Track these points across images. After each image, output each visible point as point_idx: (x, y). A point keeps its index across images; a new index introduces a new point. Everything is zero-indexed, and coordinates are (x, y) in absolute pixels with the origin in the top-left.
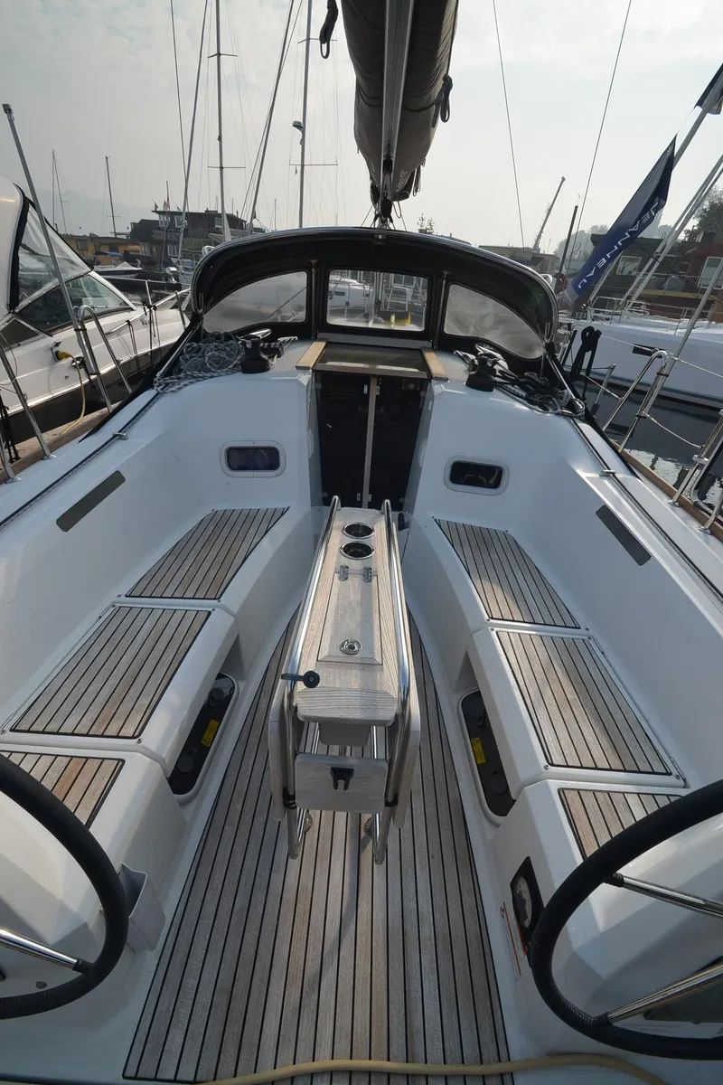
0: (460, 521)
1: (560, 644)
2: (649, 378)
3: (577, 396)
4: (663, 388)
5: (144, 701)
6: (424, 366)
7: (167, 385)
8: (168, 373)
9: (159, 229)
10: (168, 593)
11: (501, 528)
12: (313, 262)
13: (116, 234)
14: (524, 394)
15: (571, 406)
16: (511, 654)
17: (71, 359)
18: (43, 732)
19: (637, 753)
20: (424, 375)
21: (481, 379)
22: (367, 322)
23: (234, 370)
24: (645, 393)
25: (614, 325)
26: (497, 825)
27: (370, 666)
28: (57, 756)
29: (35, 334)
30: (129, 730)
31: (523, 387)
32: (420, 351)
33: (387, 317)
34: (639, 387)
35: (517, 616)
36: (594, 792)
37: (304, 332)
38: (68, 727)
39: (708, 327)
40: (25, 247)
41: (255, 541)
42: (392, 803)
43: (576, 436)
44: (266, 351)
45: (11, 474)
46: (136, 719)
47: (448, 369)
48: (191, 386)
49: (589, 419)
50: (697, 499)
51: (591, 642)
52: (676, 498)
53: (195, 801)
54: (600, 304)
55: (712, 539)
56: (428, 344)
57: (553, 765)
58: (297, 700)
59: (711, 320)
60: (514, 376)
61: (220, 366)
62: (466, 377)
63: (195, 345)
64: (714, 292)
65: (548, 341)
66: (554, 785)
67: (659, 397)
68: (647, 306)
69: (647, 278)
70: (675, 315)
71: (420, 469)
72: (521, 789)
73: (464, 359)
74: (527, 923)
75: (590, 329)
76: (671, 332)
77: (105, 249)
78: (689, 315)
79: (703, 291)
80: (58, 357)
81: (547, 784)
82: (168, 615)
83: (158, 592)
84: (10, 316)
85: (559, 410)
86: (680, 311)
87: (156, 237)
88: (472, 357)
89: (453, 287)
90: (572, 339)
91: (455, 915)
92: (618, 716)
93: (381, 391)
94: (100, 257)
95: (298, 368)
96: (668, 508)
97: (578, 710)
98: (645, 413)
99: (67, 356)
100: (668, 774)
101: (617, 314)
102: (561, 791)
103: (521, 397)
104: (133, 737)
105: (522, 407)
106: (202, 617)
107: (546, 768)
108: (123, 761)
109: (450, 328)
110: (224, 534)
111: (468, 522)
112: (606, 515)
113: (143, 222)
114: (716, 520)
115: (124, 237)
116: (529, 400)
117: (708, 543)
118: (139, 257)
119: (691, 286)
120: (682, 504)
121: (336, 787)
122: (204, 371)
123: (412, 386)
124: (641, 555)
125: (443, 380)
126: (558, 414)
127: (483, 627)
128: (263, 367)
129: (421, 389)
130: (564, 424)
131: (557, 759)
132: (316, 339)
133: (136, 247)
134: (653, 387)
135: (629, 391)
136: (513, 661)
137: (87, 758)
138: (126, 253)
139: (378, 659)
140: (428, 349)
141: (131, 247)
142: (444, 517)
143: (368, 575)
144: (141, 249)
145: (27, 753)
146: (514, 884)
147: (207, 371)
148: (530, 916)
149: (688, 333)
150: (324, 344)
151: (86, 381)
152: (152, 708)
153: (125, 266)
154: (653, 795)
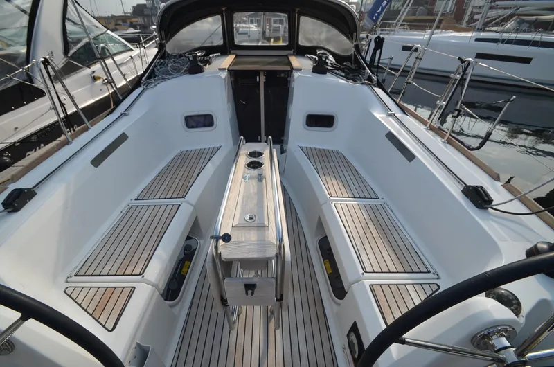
0: (313, 146)
1: (368, 207)
2: (410, 63)
3: (373, 73)
4: (418, 68)
5: (145, 255)
6: (290, 64)
7: (148, 84)
8: (149, 78)
9: (147, 8)
10: (157, 196)
11: (335, 149)
12: (224, 9)
13: (125, 13)
14: (344, 75)
15: (370, 79)
16: (342, 215)
17: (102, 80)
18: (92, 275)
19: (411, 262)
20: (288, 68)
21: (320, 68)
22: (258, 43)
23: (185, 72)
24: (408, 72)
25: (391, 36)
26: (339, 304)
27: (262, 227)
28: (99, 287)
29: (81, 68)
30: (137, 271)
31: (343, 71)
32: (287, 56)
33: (269, 39)
34: (405, 69)
35: (345, 195)
36: (389, 285)
37: (223, 50)
38: (105, 272)
39: (441, 33)
40: (69, 20)
41: (204, 165)
42: (280, 299)
43: (373, 95)
44: (201, 62)
45: (70, 140)
46: (141, 264)
47: (302, 64)
48: (162, 83)
49: (380, 85)
50: (439, 125)
51: (386, 206)
52: (428, 126)
53: (180, 303)
54: (383, 25)
55: (448, 145)
56: (291, 52)
57: (366, 272)
58: (221, 250)
59: (442, 29)
60: (338, 65)
61: (177, 71)
62: (311, 68)
63: (162, 61)
64: (443, 15)
65: (355, 44)
66: (367, 283)
67: (416, 73)
68: (408, 25)
69: (407, 10)
70: (423, 28)
71: (290, 120)
72: (350, 287)
73: (311, 59)
74: (356, 356)
75: (379, 37)
76: (422, 38)
77: (120, 22)
78: (431, 28)
79: (437, 15)
80: (95, 79)
81: (363, 283)
82: (157, 208)
83: (152, 196)
84: (65, 59)
85: (363, 82)
86: (425, 26)
87: (146, 13)
88: (314, 57)
89: (301, 17)
90: (369, 44)
91: (319, 352)
92: (401, 244)
93: (266, 79)
94: (118, 27)
95: (220, 69)
96: (424, 131)
97: (379, 242)
98: (410, 81)
99: (100, 78)
100: (429, 272)
101: (392, 31)
102: (371, 286)
103: (342, 76)
104: (139, 275)
105: (343, 81)
106: (175, 208)
107: (363, 274)
108: (135, 288)
109: (302, 42)
110: (187, 163)
111: (317, 147)
112: (391, 136)
113: (138, 5)
114: (450, 135)
115: (129, 15)
116: (347, 78)
117: (447, 148)
118: (138, 25)
119: (431, 12)
120: (431, 128)
121: (247, 294)
122: (167, 75)
123: (282, 75)
124: (410, 156)
125: (299, 70)
126: (362, 84)
127: (327, 202)
128: (200, 70)
129: (288, 77)
130: (366, 89)
131: (369, 269)
132: (230, 54)
133: (136, 20)
134: (413, 67)
135: (400, 71)
136: (343, 218)
137: (115, 288)
138: (131, 23)
139: (266, 223)
140: (291, 55)
141: (134, 20)
142: (304, 145)
143: (261, 178)
144: (139, 20)
145: (83, 287)
146: (348, 335)
147: (170, 75)
148: (357, 353)
149: (431, 37)
150: (234, 56)
151: (112, 91)
152: (149, 259)
153: (131, 30)
154: (421, 284)
